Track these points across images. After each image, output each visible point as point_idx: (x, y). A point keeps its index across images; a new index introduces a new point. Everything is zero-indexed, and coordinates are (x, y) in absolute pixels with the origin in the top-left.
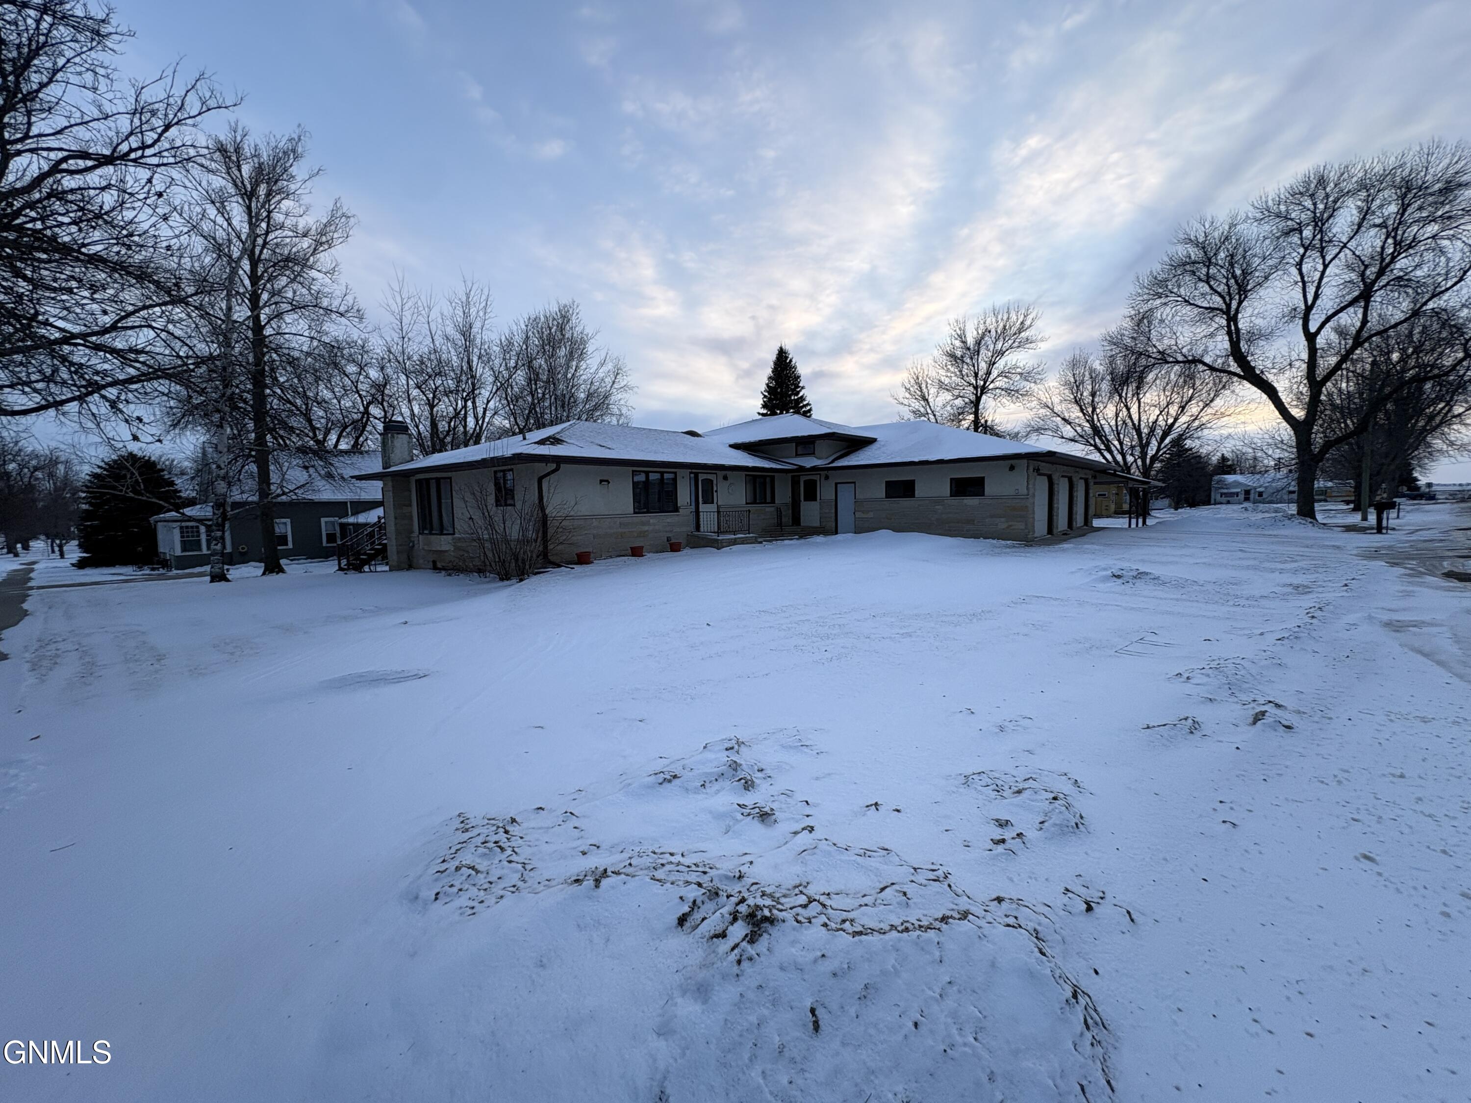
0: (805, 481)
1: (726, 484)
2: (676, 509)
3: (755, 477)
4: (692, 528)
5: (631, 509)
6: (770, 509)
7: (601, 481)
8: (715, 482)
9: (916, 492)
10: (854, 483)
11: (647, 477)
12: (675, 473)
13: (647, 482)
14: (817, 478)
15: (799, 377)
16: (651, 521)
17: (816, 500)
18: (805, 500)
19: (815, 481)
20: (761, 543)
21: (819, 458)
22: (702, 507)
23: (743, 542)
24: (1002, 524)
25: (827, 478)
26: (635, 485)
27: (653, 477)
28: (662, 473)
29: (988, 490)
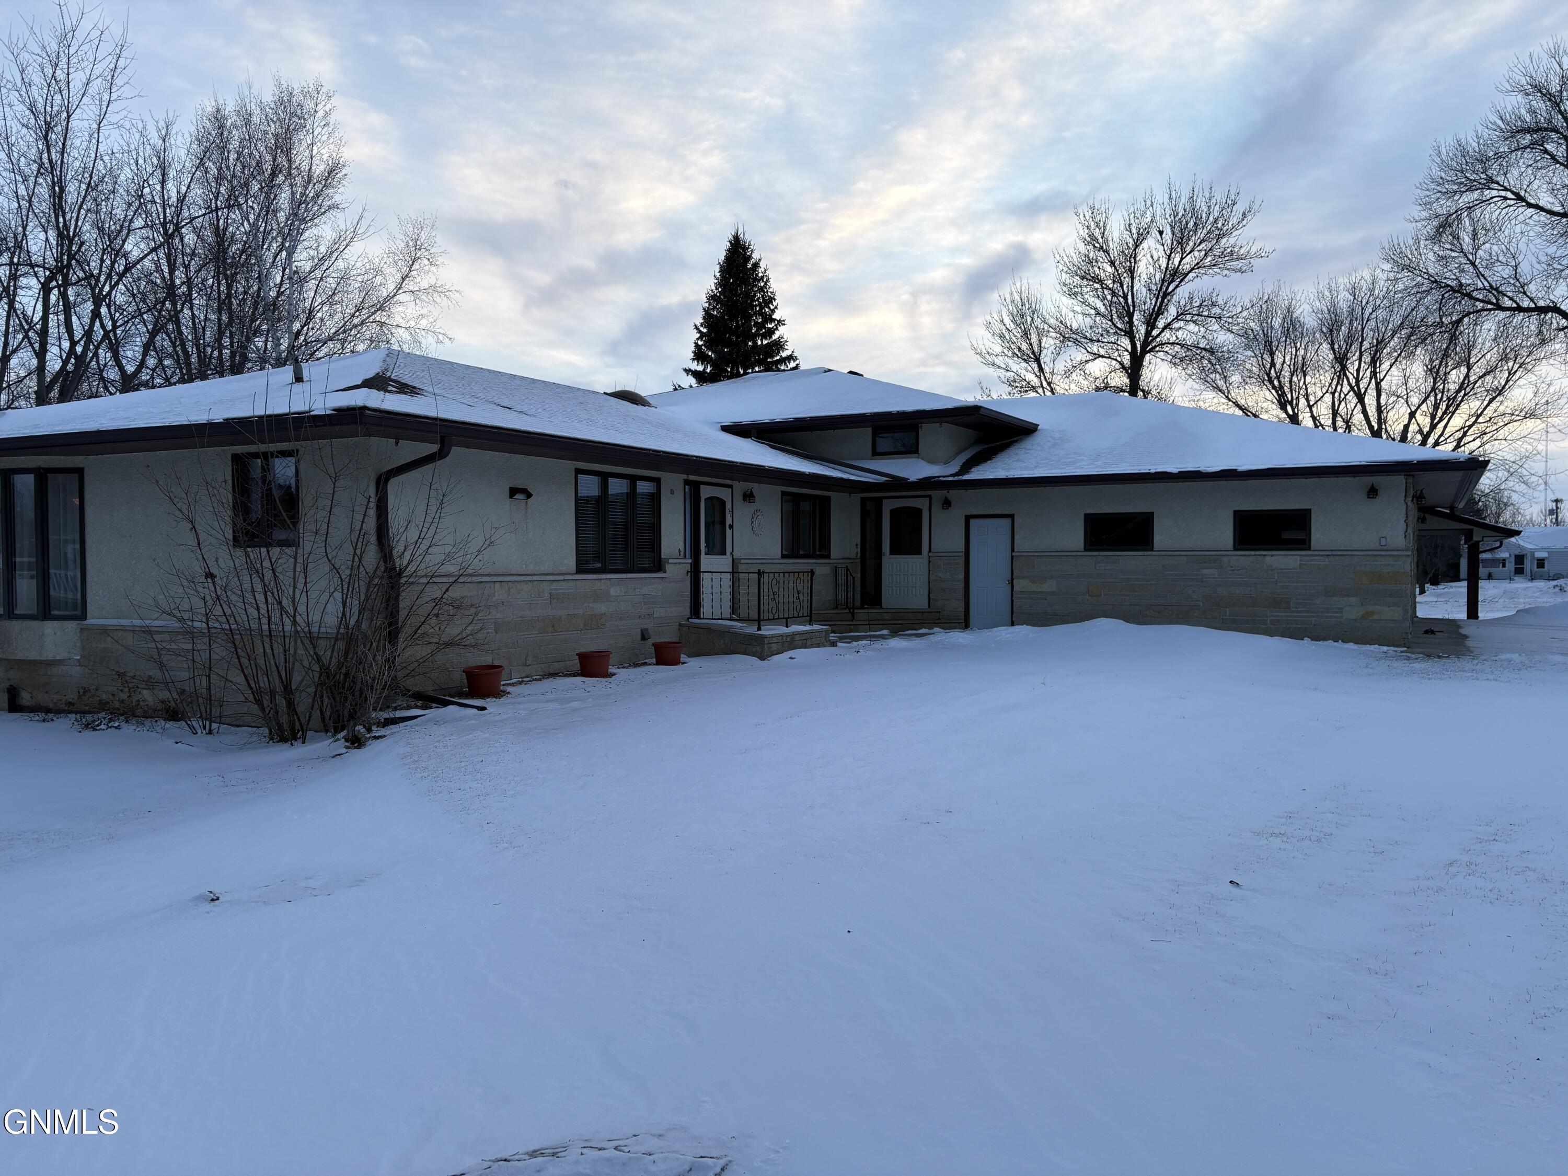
0: (893, 512)
1: (748, 509)
2: (658, 566)
3: (796, 498)
4: (686, 610)
5: (571, 562)
6: (822, 569)
7: (513, 492)
8: (728, 506)
9: (1157, 538)
10: (1012, 517)
11: (604, 486)
12: (657, 481)
13: (602, 500)
14: (922, 504)
15: (772, 300)
16: (613, 591)
17: (919, 552)
18: (892, 552)
19: (918, 513)
20: (833, 644)
21: (932, 461)
22: (707, 562)
23: (804, 641)
24: (1351, 610)
25: (947, 504)
26: (580, 503)
27: (617, 487)
28: (633, 479)
29: (1318, 536)
